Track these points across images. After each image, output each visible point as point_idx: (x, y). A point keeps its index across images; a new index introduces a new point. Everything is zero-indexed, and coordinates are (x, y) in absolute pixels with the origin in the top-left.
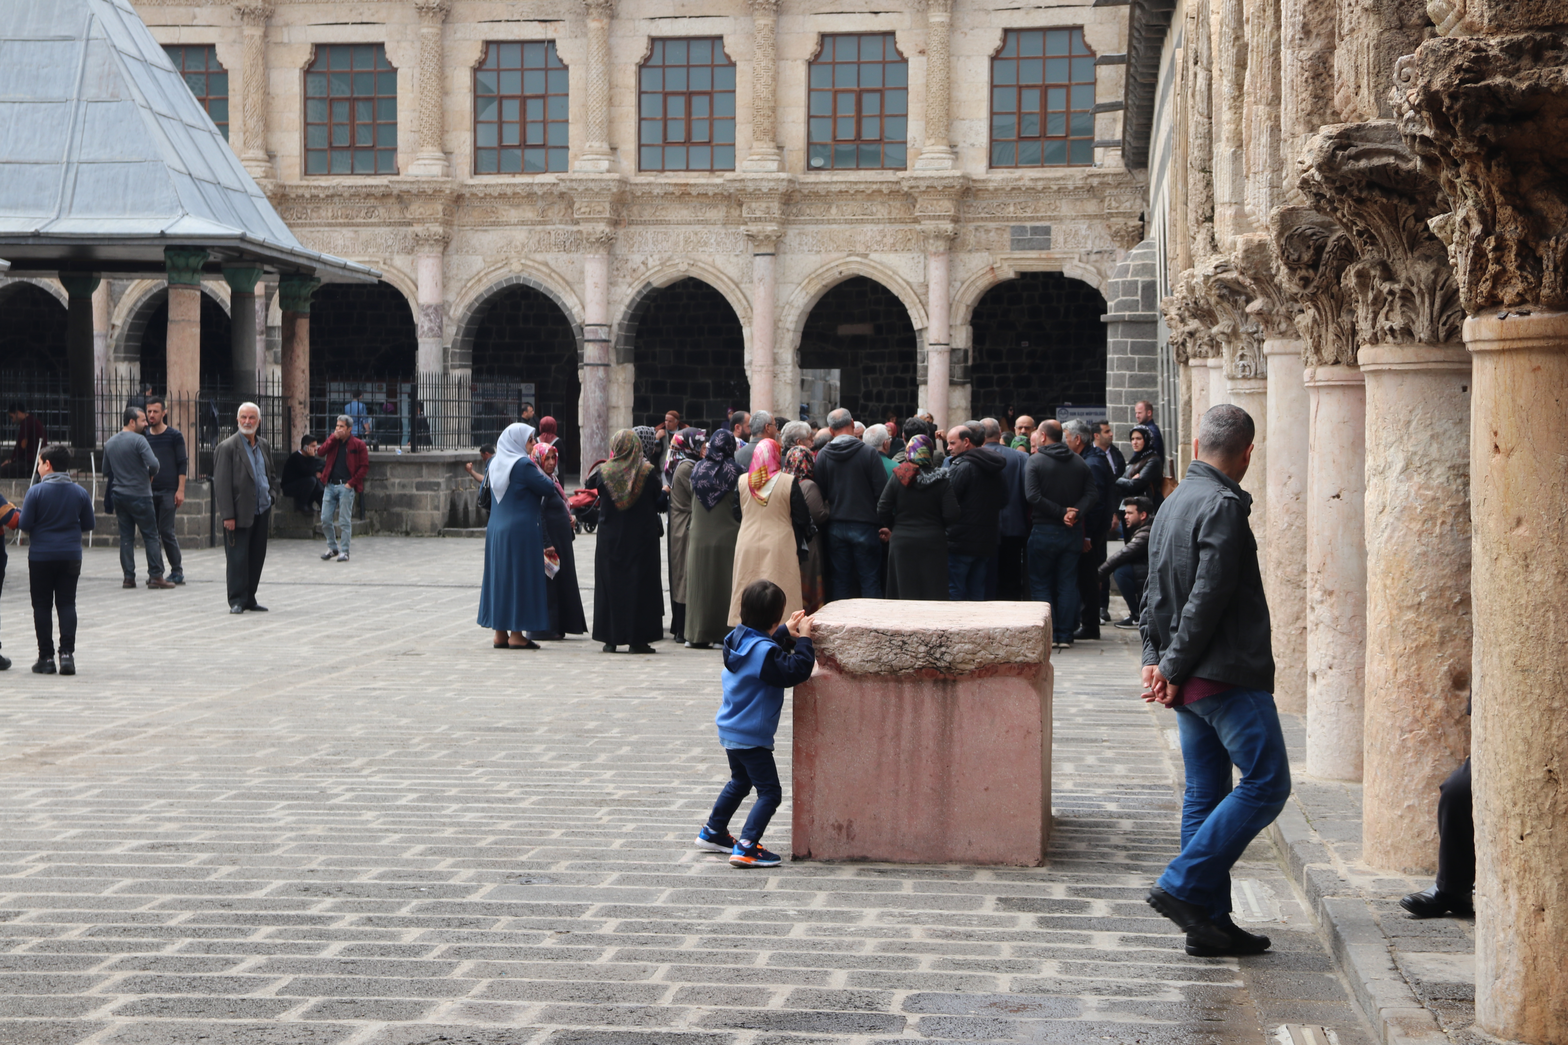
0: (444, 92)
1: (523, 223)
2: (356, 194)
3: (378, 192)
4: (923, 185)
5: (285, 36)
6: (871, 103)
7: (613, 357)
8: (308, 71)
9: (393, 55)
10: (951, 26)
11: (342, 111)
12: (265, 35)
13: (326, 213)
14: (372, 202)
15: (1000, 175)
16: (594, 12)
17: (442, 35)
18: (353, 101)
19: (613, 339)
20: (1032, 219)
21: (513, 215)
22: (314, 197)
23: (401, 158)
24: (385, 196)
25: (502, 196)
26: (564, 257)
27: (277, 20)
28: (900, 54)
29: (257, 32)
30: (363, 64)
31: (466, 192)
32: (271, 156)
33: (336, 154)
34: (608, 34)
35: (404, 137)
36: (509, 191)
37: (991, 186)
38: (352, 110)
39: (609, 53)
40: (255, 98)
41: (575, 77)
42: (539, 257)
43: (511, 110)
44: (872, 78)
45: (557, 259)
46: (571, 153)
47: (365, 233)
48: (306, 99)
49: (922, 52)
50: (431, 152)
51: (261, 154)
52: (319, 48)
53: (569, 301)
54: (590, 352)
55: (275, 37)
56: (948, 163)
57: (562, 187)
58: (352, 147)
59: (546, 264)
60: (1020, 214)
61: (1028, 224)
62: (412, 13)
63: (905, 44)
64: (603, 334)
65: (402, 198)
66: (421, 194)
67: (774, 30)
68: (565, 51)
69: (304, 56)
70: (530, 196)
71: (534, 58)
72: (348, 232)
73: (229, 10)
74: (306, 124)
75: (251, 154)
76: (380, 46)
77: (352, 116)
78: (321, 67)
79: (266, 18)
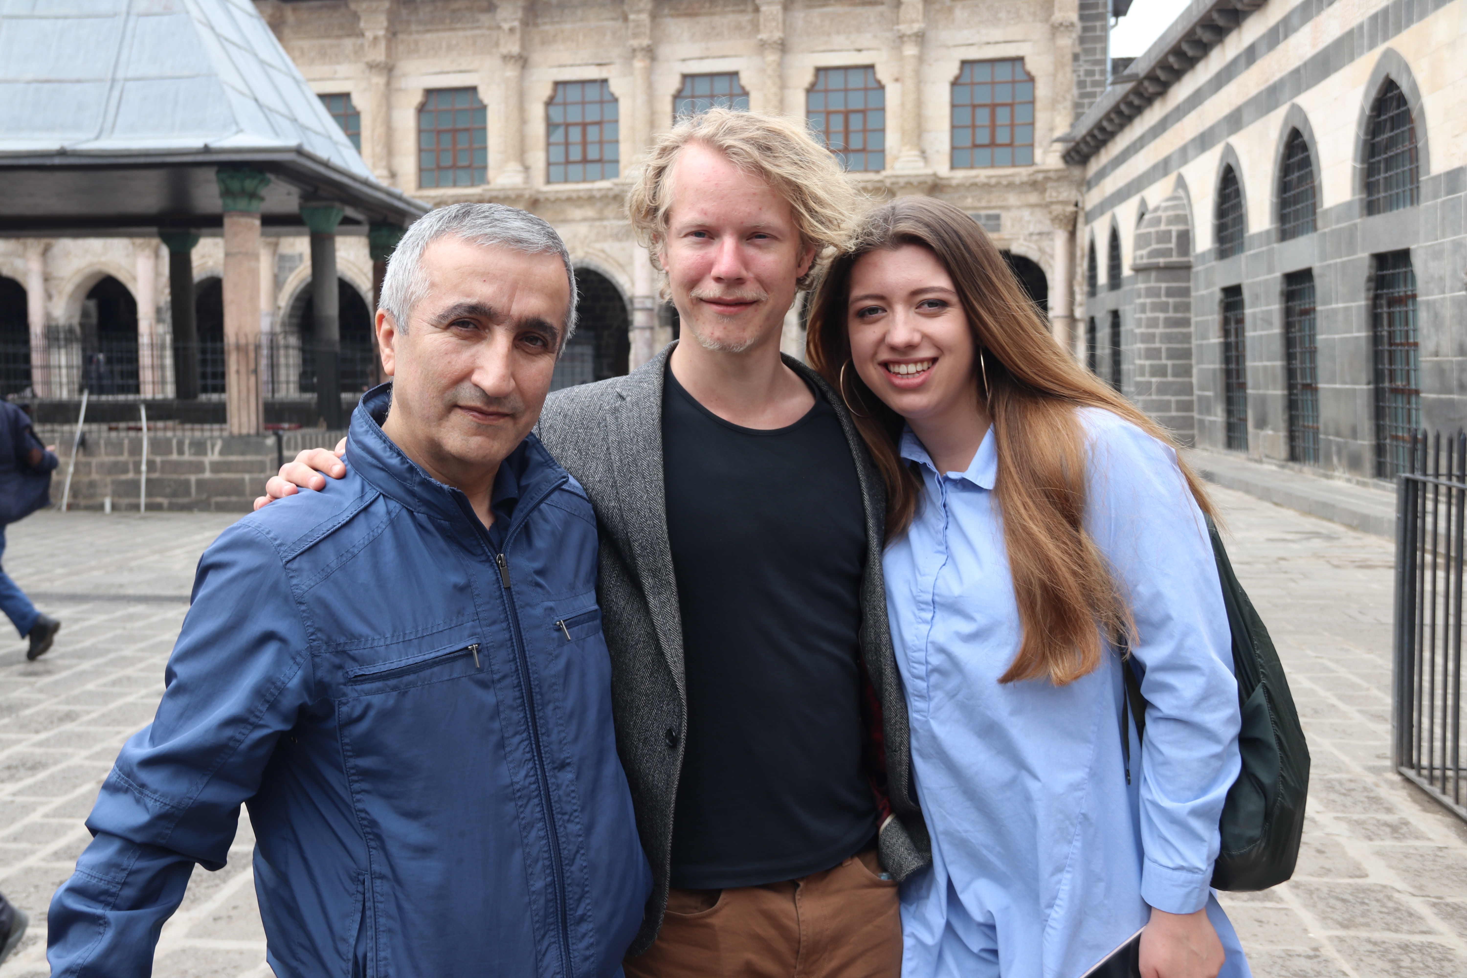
0: (523, 120)
1: (585, 220)
4: (902, 181)
5: (403, 83)
6: (856, 122)
7: (656, 323)
8: (421, 109)
9: (484, 95)
10: (921, 59)
11: (446, 139)
12: (388, 84)
15: (960, 175)
16: (639, 55)
17: (521, 78)
18: (455, 131)
19: (656, 308)
20: (985, 208)
21: (577, 213)
23: (491, 173)
25: (569, 199)
26: (617, 245)
27: (397, 72)
28: (879, 82)
29: (381, 81)
30: (462, 103)
31: (541, 197)
32: (393, 175)
33: (442, 172)
34: (649, 72)
35: (493, 156)
36: (574, 195)
37: (954, 182)
38: (454, 138)
39: (650, 87)
40: (380, 130)
41: (624, 108)
42: (598, 246)
43: (575, 134)
44: (856, 101)
45: (612, 247)
46: (622, 164)
48: (420, 131)
49: (897, 80)
50: (514, 166)
51: (385, 173)
52: (429, 92)
53: (622, 280)
54: (639, 318)
55: (396, 84)
56: (921, 164)
57: (616, 190)
58: (454, 167)
59: (603, 251)
60: (977, 204)
61: (983, 212)
62: (498, 62)
63: (883, 74)
64: (648, 304)
67: (781, 64)
68: (616, 86)
69: (417, 98)
70: (590, 199)
71: (592, 93)
73: (361, 66)
74: (420, 150)
76: (473, 89)
77: (454, 143)
78: (430, 107)
79: (388, 69)
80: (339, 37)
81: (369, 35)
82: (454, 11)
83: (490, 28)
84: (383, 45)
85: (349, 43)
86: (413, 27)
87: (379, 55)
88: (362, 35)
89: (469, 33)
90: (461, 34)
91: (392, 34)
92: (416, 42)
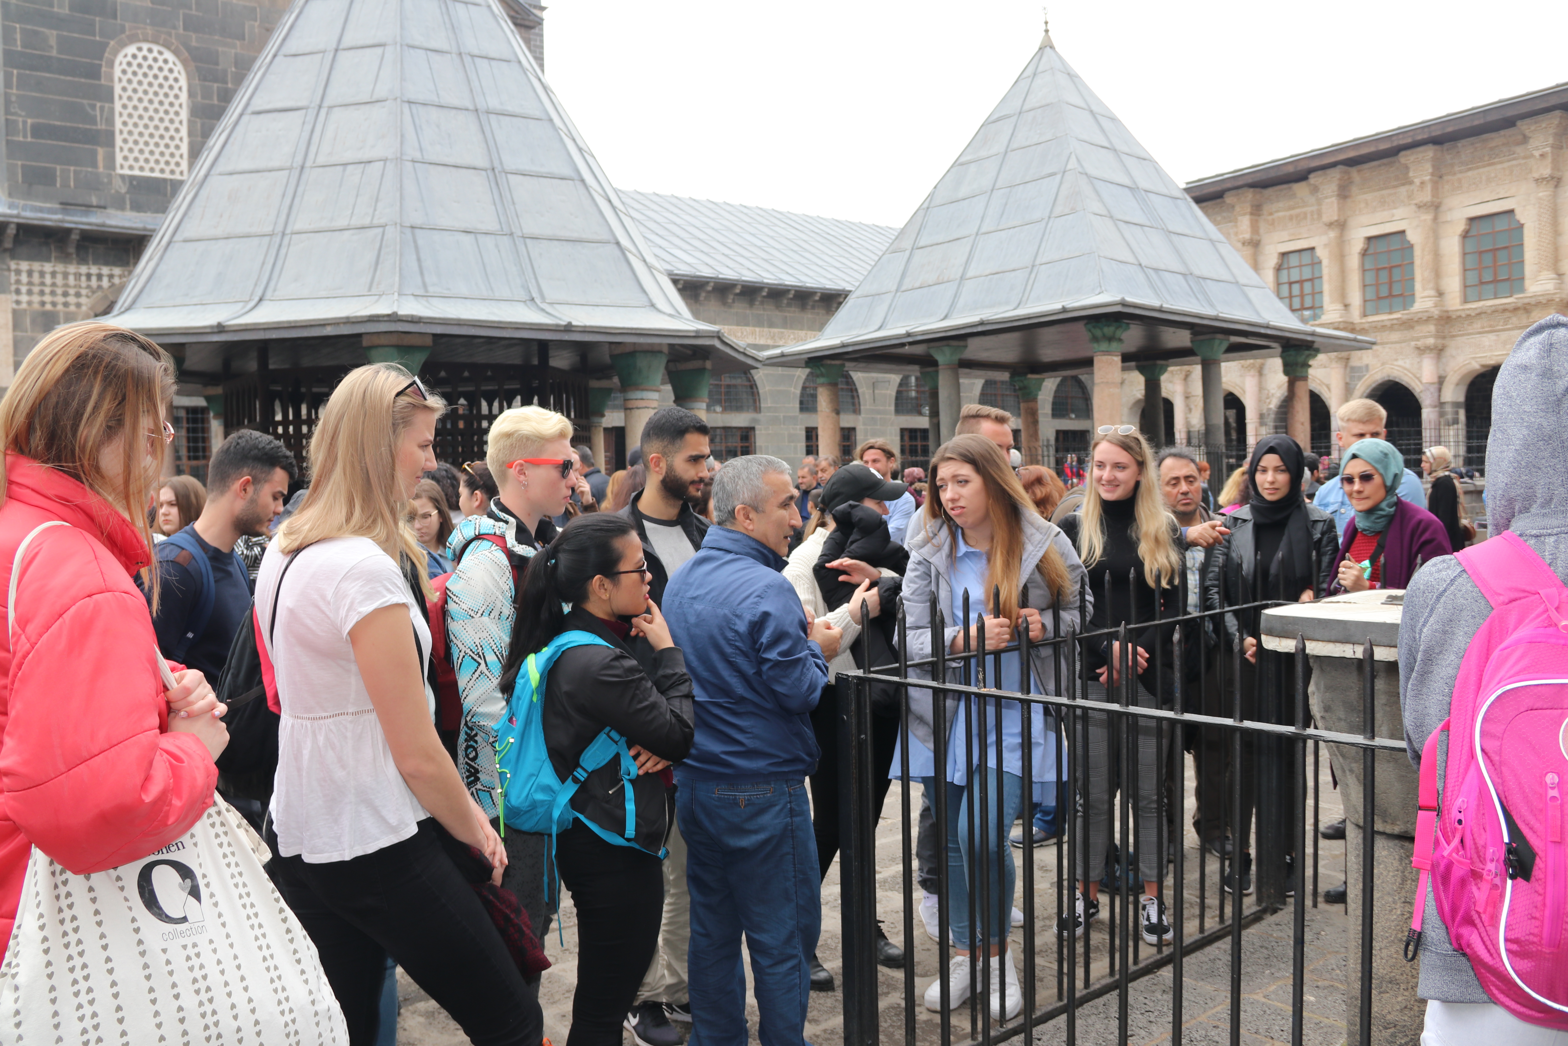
2: (1495, 311)
3: (1510, 307)
5: (1448, 217)
8: (1465, 235)
9: (1521, 216)
11: (1488, 259)
12: (1435, 219)
13: (1478, 325)
14: (1507, 314)
18: (1495, 250)
22: (1469, 316)
23: (1527, 283)
24: (1516, 309)
27: (1443, 208)
29: (1428, 217)
30: (1501, 225)
32: (1440, 294)
33: (1485, 287)
35: (1529, 268)
38: (1495, 256)
40: (1430, 257)
47: (1504, 335)
48: (1464, 254)
50: (1548, 274)
51: (1432, 293)
52: (1472, 220)
55: (1442, 218)
58: (1495, 281)
62: (1531, 185)
65: (1526, 309)
66: (1538, 304)
69: (1461, 227)
72: (1492, 337)
73: (1412, 207)
74: (1465, 270)
75: (1427, 293)
76: (1511, 212)
77: (1495, 260)
78: (1473, 232)
79: (1435, 207)
80: (1395, 187)
81: (1417, 181)
82: (1492, 149)
83: (1525, 158)
84: (1429, 187)
85: (1403, 190)
86: (1457, 169)
87: (1426, 196)
88: (1411, 183)
89: (1506, 165)
90: (1499, 166)
91: (1438, 176)
92: (1460, 180)
